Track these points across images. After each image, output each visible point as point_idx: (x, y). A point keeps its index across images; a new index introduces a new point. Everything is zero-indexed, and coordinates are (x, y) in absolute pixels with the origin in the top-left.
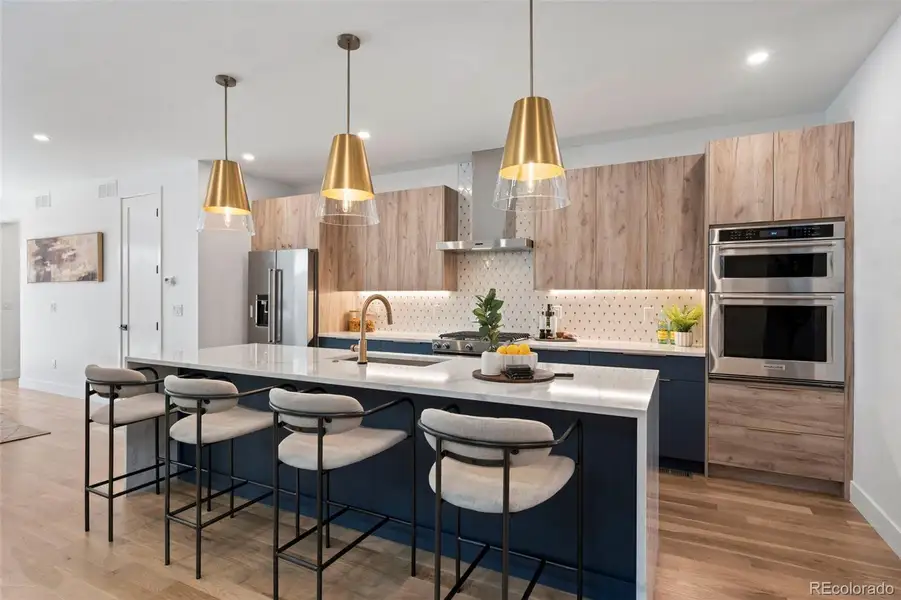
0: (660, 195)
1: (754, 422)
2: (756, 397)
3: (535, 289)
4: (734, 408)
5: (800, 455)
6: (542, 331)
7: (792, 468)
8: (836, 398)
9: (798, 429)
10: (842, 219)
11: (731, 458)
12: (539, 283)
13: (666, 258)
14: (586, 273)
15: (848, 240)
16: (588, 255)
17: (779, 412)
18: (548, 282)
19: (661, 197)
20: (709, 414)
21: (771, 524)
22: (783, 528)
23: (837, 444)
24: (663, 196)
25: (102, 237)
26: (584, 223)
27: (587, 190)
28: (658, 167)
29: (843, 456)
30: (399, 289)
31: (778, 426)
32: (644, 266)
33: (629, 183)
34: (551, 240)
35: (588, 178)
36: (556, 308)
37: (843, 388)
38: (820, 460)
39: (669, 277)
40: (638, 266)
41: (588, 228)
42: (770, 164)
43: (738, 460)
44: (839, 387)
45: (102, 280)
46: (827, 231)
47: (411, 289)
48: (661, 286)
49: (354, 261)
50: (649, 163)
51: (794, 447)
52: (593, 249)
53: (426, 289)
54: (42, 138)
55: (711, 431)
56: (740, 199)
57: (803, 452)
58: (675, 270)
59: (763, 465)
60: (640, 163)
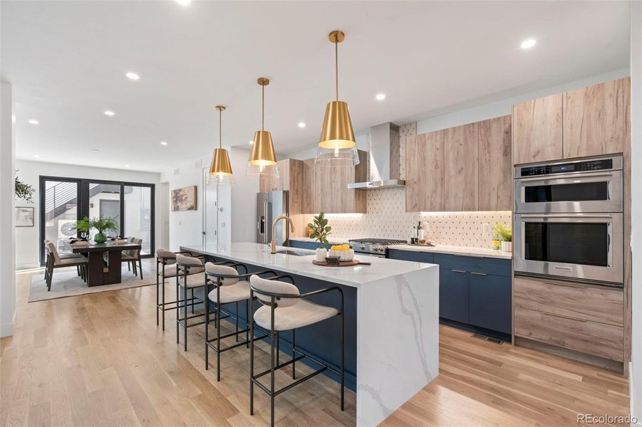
0: (486, 144)
1: (549, 309)
2: (548, 290)
3: (406, 211)
4: (533, 297)
5: (587, 337)
6: (412, 239)
7: (579, 346)
8: (616, 296)
9: (583, 317)
10: (621, 154)
11: (531, 334)
12: (409, 207)
13: (492, 189)
14: (438, 200)
15: (625, 170)
16: (439, 189)
17: (568, 303)
18: (414, 207)
19: (488, 146)
20: (514, 300)
21: (535, 380)
22: (546, 386)
23: (618, 332)
24: (489, 145)
25: (196, 188)
26: (436, 167)
27: (438, 145)
28: (486, 125)
29: (622, 342)
30: (332, 212)
31: (566, 313)
32: (476, 195)
33: (466, 139)
34: (416, 179)
35: (438, 137)
36: (424, 223)
37: (623, 288)
38: (602, 342)
39: (494, 202)
40: (472, 195)
41: (439, 170)
42: (561, 117)
43: (536, 336)
44: (619, 286)
45: (196, 209)
46: (607, 164)
47: (337, 212)
48: (489, 209)
49: (309, 196)
50: (479, 123)
51: (581, 330)
52: (442, 184)
53: (345, 212)
54: (164, 143)
55: (516, 312)
56: (536, 144)
57: (589, 335)
58: (498, 197)
59: (556, 341)
60: (473, 124)
